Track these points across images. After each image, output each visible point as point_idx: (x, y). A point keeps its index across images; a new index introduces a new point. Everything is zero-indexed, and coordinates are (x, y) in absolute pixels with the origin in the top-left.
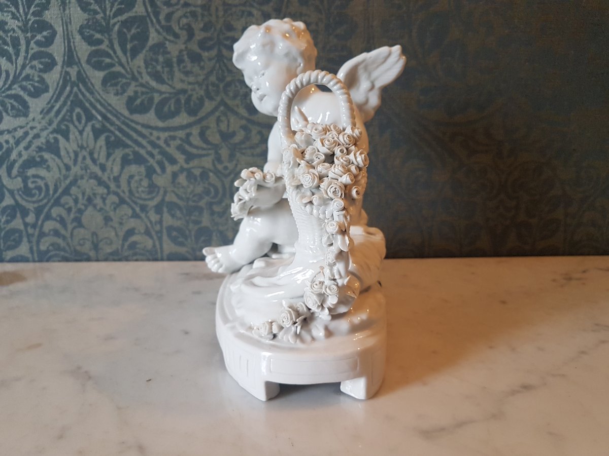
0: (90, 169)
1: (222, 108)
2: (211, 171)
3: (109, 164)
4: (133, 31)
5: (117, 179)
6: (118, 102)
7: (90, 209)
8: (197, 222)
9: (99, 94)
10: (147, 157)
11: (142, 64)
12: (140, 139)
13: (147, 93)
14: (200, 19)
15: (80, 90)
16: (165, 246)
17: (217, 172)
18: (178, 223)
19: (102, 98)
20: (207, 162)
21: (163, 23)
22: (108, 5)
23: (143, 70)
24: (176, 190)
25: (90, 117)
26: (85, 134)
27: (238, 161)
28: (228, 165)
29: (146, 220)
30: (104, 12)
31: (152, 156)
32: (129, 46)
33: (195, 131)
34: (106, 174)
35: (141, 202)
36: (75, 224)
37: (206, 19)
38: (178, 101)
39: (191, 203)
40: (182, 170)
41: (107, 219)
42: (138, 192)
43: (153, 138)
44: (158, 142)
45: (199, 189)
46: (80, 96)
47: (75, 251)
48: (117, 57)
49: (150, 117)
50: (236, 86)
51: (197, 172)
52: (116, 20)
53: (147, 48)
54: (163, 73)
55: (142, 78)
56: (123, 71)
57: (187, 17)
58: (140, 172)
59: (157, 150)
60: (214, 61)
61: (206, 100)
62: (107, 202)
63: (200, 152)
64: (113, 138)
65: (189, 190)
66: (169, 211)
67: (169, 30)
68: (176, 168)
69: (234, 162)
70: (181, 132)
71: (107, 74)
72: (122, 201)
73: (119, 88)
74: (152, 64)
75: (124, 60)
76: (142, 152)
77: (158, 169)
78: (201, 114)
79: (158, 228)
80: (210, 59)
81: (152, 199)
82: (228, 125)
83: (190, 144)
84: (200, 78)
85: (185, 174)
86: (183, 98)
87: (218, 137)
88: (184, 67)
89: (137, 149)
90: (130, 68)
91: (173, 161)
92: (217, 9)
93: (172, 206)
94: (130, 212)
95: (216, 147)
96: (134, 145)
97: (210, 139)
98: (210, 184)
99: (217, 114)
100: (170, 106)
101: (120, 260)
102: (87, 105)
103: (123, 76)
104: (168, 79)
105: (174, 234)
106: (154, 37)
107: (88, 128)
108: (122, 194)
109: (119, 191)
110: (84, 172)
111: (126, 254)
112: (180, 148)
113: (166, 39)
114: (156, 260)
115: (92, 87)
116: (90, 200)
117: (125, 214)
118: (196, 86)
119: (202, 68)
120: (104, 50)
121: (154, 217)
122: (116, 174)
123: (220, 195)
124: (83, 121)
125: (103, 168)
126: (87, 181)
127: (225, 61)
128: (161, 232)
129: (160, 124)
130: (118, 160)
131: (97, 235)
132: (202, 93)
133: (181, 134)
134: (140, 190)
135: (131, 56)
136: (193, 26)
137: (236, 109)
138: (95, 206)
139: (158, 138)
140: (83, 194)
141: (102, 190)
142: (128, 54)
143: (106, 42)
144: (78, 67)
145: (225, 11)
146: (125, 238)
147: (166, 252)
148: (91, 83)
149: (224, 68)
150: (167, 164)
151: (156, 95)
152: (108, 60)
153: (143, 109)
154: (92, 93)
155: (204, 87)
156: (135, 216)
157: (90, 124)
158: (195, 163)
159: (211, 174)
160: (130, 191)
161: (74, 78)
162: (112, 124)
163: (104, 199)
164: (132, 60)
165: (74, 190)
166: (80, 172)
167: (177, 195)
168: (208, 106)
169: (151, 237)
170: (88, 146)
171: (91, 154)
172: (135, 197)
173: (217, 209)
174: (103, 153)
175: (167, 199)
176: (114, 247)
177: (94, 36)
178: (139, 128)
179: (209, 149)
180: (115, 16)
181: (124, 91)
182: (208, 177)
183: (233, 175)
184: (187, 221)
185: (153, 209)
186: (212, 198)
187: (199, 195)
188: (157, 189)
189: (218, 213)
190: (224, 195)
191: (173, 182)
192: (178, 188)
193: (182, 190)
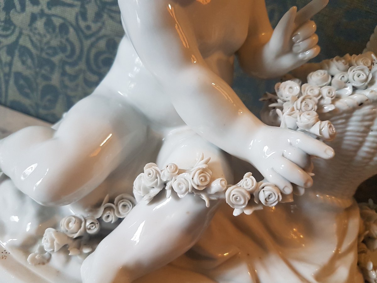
2: (72, 25)
16: (10, 92)
17: (78, 29)
18: (27, 73)
20: (70, 14)
24: (31, 34)
27: (104, 23)
28: (92, 25)
39: (44, 55)
40: (42, 14)
45: (55, 43)
51: (57, 22)
65: (45, 40)
66: (21, 56)
68: (36, 9)
69: (99, 24)
77: (18, 7)
79: (6, 70)
81: (6, 36)
85: (44, 19)
93: (25, 51)
98: (67, 40)
105: (22, 82)
121: (5, 57)
123: (75, 57)
147: (10, 98)
150: (28, 1)
158: (57, 10)
159: (71, 30)
167: (32, 41)
173: (68, 69)
175: (21, 42)
182: (67, 32)
183: (93, 39)
184: (37, 73)
185: (5, 49)
186: (67, 57)
187: (54, 48)
188: (12, 27)
189: (70, 76)
190: (80, 58)
191: (30, 25)
192: (34, 34)
193: (37, 37)
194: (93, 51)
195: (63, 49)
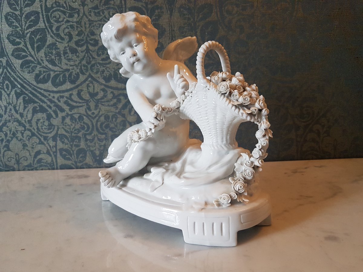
0: (14, 116)
1: (90, 79)
2: (85, 115)
3: (25, 113)
4: (38, 37)
5: (30, 122)
6: (30, 77)
7: (15, 139)
8: (77, 146)
9: (19, 73)
10: (47, 108)
11: (43, 55)
12: (43, 98)
13: (47, 72)
14: (75, 29)
15: (8, 71)
16: (58, 161)
17: (88, 116)
18: (66, 147)
19: (21, 75)
20: (82, 110)
21: (55, 32)
22: (23, 23)
23: (44, 59)
24: (64, 127)
25: (14, 86)
26: (11, 96)
27: (100, 109)
28: (95, 112)
29: (47, 145)
30: (21, 27)
31: (50, 107)
32: (35, 46)
33: (75, 92)
34: (23, 119)
35: (45, 135)
36: (5, 149)
37: (79, 29)
38: (64, 76)
39: (73, 134)
40: (68, 115)
41: (25, 145)
42: (42, 129)
43: (50, 97)
44: (53, 99)
45: (78, 126)
46: (8, 74)
47: (6, 165)
48: (29, 52)
49: (49, 85)
50: (97, 66)
51: (76, 116)
52: (28, 31)
53: (46, 46)
54: (55, 60)
55: (43, 63)
56: (32, 59)
57: (68, 28)
58: (44, 117)
59: (53, 104)
60: (84, 53)
61: (81, 75)
62: (24, 135)
63: (78, 104)
64: (27, 98)
65: (72, 127)
66: (61, 140)
67: (58, 35)
68: (64, 114)
69: (98, 110)
70: (66, 93)
71: (23, 61)
72: (33, 134)
73: (30, 69)
74: (49, 55)
75: (33, 53)
76: (44, 105)
77: (54, 116)
78: (78, 83)
79: (54, 149)
80: (82, 52)
81: (51, 132)
82: (94, 89)
83: (72, 100)
84: (77, 63)
85: (69, 117)
86: (67, 74)
87: (88, 95)
88: (67, 57)
89: (41, 104)
90: (36, 58)
91: (62, 110)
92: (85, 23)
93: (62, 137)
94: (38, 141)
95: (87, 102)
96: (40, 102)
97: (84, 97)
98: (84, 123)
99: (87, 82)
100: (60, 79)
101: (32, 170)
102: (12, 79)
103: (32, 62)
104: (59, 63)
105: (64, 153)
106: (50, 40)
107: (13, 93)
108: (33, 131)
109: (31, 128)
110: (10, 118)
111: (36, 166)
112: (66, 103)
113: (57, 41)
114: (54, 169)
115: (15, 69)
116: (14, 134)
117: (35, 142)
118: (75, 67)
119: (78, 57)
120: (22, 48)
121: (52, 143)
122: (29, 119)
123: (90, 130)
124: (10, 89)
125: (22, 115)
126: (13, 123)
127: (91, 52)
128: (56, 152)
130: (31, 110)
131: (18, 155)
132: (78, 71)
133: (67, 94)
134: (43, 127)
135: (37, 51)
136: (72, 33)
137: (98, 79)
138: (17, 138)
139: (54, 97)
140: (10, 131)
141: (21, 128)
142: (35, 50)
143: (23, 43)
144: (7, 58)
145: (90, 24)
146: (35, 157)
147: (59, 164)
148: (14, 67)
149: (90, 56)
150: (59, 112)
151: (52, 73)
152: (24, 54)
153: (45, 81)
154: (15, 72)
155: (79, 67)
156: (41, 143)
157: (14, 90)
158: (75, 111)
159: (85, 117)
160: (38, 128)
161: (4, 64)
162: (27, 90)
163: (22, 134)
164: (37, 53)
165: (5, 129)
166: (8, 118)
167: (65, 130)
168: (82, 78)
169: (51, 155)
170: (12, 103)
171: (15, 107)
172: (40, 132)
173: (88, 137)
174: (22, 107)
175: (59, 133)
176: (29, 162)
177: (15, 40)
178: (42, 91)
179: (83, 103)
180: (27, 29)
181: (33, 71)
182: (83, 119)
183: (97, 118)
184: (72, 146)
185: (51, 139)
186: (86, 131)
187: (78, 129)
188: (53, 127)
189: (90, 140)
190: (93, 129)
191: (62, 122)
192: (66, 126)
193: (68, 127)
194: (99, 124)
195: (83, 128)
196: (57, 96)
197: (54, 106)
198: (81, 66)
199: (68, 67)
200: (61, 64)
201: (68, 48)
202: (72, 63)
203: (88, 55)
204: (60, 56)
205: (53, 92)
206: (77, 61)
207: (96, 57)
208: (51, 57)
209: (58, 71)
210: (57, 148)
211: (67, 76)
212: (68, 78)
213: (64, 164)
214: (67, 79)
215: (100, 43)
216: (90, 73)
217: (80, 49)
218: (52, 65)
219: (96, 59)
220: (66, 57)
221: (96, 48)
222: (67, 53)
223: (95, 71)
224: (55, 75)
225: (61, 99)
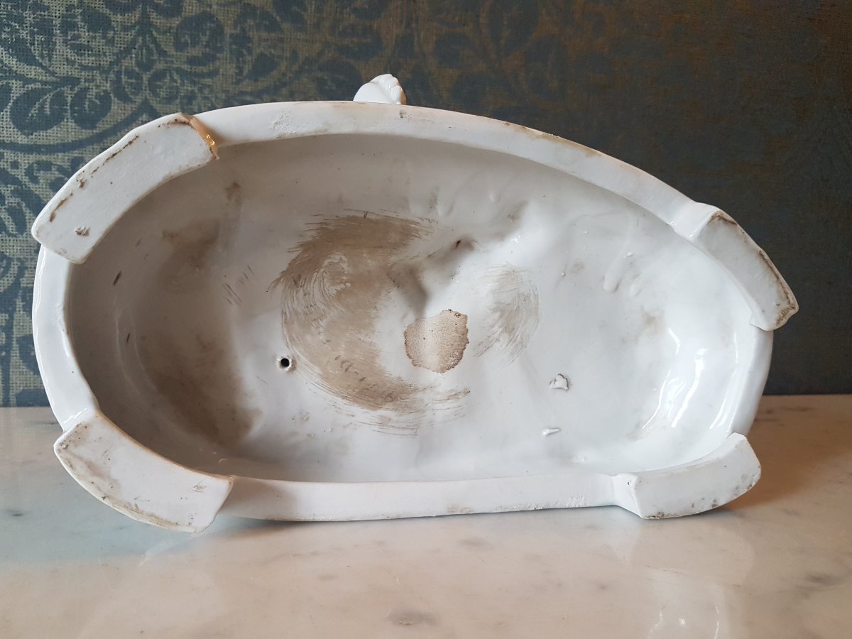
1: (145, 117)
44: (13, 172)
50: (173, 80)
54: (33, 44)
60: (133, 32)
61: (115, 100)
74: (9, 25)
78: (104, 124)
80: (125, 29)
84: (105, 61)
86: (69, 94)
88: (75, 37)
100: (42, 107)
104: (42, 56)
118: (97, 74)
119: (111, 42)
127: (155, 33)
129: (22, 139)
132: (107, 86)
133: (61, 158)
139: (15, 165)
149: (152, 46)
151: (15, 84)
155: (112, 76)
168: (119, 111)
196: (25, 160)
197: (15, 193)
198: (119, 73)
199: (76, 74)
200: (50, 61)
201: (80, 11)
202: (89, 60)
203: (144, 40)
204: (51, 35)
205: (14, 146)
206: (105, 56)
207: (173, 52)
208: (17, 31)
209: (39, 81)
210: (12, 333)
211: (69, 99)
212: (70, 106)
213: (32, 388)
214: (66, 111)
215: (187, 7)
216: (146, 99)
217: (119, 18)
218: (19, 60)
219: (170, 56)
220: (69, 38)
221: (176, 22)
222: (74, 26)
223: (163, 94)
224: (27, 94)
225: (42, 172)
